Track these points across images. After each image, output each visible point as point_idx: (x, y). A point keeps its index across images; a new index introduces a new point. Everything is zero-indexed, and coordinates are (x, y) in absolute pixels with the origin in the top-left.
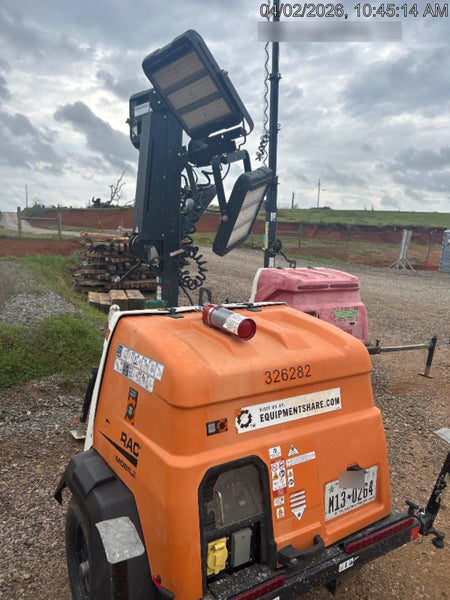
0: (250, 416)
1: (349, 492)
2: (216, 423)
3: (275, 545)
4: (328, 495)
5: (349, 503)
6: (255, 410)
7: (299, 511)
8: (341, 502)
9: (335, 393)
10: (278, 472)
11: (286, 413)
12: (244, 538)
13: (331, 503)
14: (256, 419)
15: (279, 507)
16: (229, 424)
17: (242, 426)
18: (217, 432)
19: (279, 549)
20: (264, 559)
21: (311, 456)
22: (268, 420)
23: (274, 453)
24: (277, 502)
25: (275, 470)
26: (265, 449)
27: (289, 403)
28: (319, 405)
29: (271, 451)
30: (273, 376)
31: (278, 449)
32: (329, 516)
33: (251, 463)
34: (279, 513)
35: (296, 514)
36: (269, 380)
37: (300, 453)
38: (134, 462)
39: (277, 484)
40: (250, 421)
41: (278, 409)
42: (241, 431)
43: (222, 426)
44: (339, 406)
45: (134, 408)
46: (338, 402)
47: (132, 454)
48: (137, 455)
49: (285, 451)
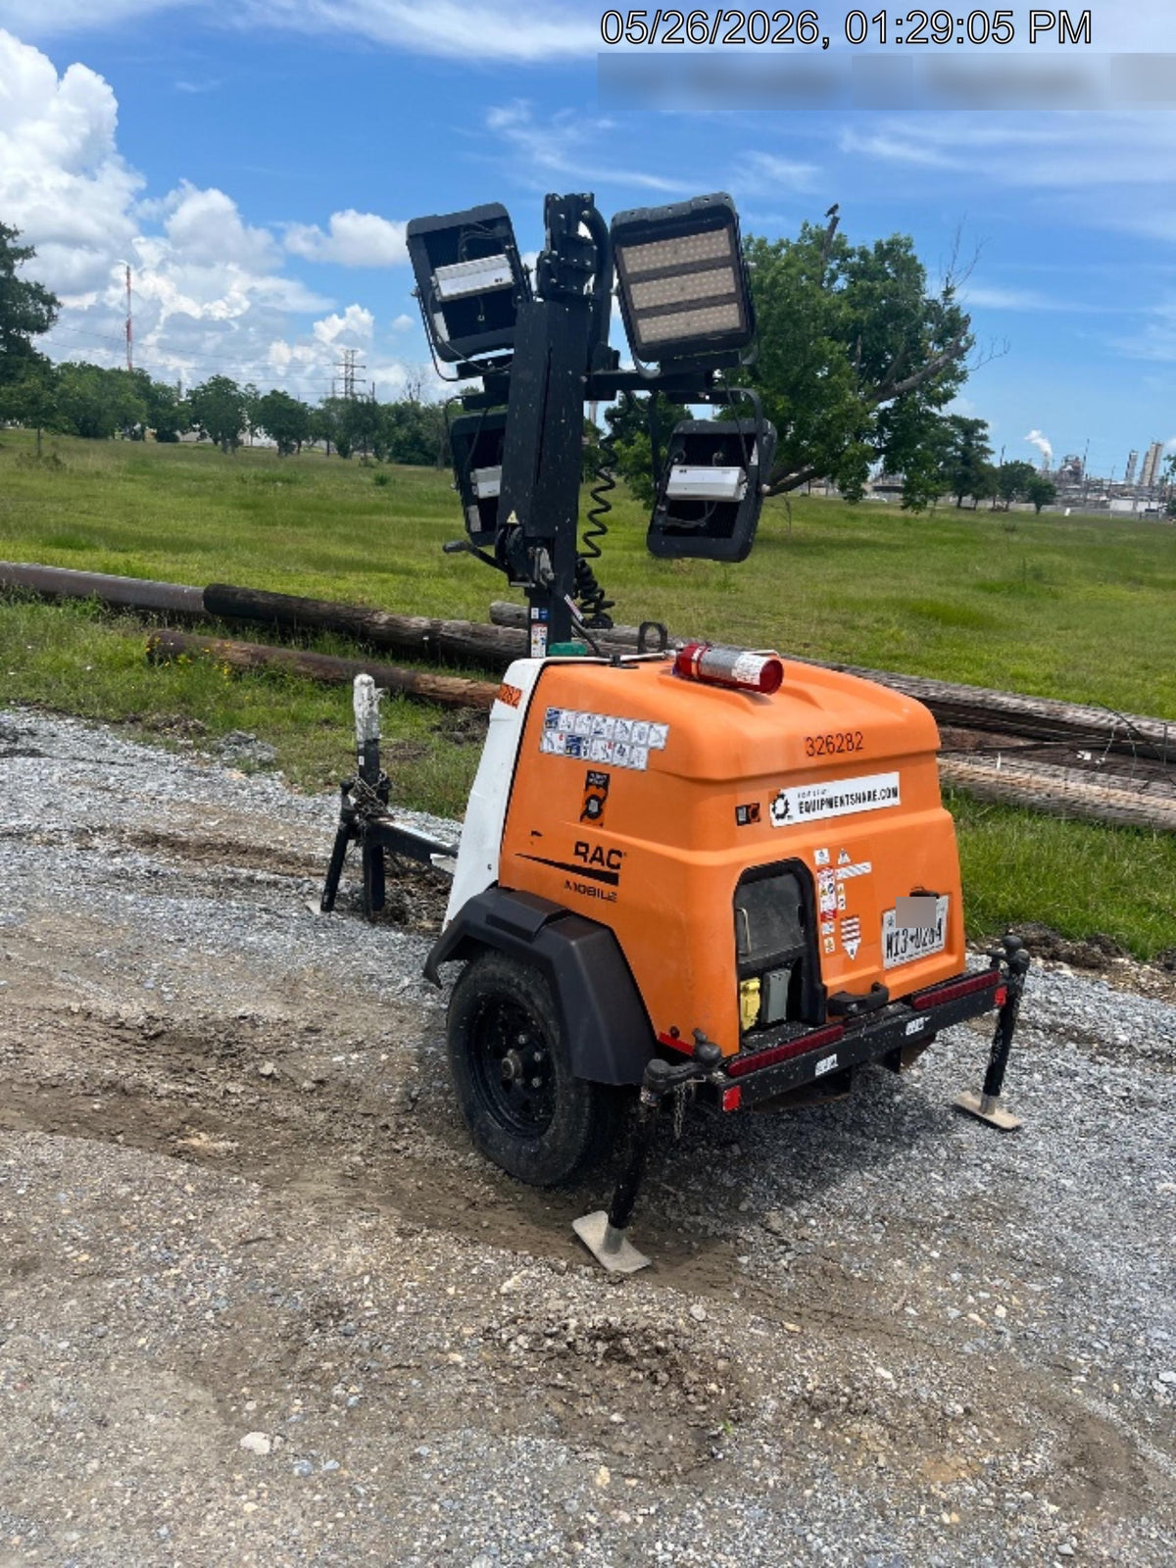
0: (786, 804)
1: (912, 931)
2: (748, 807)
3: (825, 988)
4: (887, 930)
5: (911, 948)
6: (792, 794)
7: (851, 946)
8: (901, 945)
9: (892, 779)
10: (827, 884)
11: (830, 803)
12: (780, 981)
13: (889, 947)
14: (794, 810)
15: (827, 936)
16: (762, 811)
17: (779, 817)
18: (748, 821)
19: (830, 994)
20: (805, 1014)
21: (865, 868)
22: (808, 810)
23: (821, 858)
24: (826, 928)
25: (823, 884)
26: (809, 850)
27: (836, 788)
28: (871, 796)
29: (817, 853)
30: (817, 746)
31: (825, 851)
32: (888, 963)
33: (790, 871)
34: (827, 945)
35: (849, 949)
36: (811, 750)
37: (852, 863)
38: (613, 879)
39: (826, 903)
40: (786, 811)
41: (819, 797)
42: (777, 823)
43: (753, 814)
44: (895, 801)
45: (601, 802)
46: (895, 795)
47: (606, 869)
48: (618, 867)
49: (834, 856)
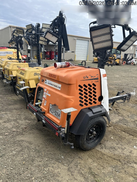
0: (47, 81)
5: (54, 114)
7: (45, 104)
9: (60, 85)
11: (51, 84)
13: (51, 109)
14: (47, 83)
15: (43, 100)
16: (44, 81)
21: (50, 95)
23: (45, 90)
25: (44, 93)
27: (52, 82)
32: (50, 112)
36: (49, 75)
37: (48, 93)
39: (44, 96)
42: (45, 83)
44: (60, 89)
